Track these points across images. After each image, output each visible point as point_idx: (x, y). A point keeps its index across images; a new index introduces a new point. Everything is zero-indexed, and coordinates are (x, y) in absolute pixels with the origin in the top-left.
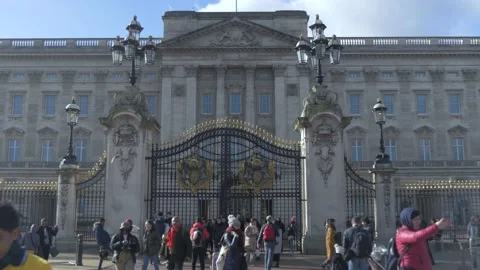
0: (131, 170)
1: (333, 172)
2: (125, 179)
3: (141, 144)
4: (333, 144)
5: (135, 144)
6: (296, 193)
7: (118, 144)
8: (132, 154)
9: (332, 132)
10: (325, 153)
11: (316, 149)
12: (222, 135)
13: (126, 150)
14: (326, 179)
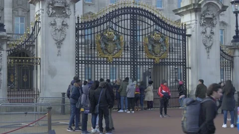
0: (64, 39)
1: (212, 47)
2: (59, 47)
3: (72, 16)
4: (213, 25)
5: (67, 16)
6: (183, 63)
7: (51, 16)
8: (64, 25)
9: (214, 17)
10: (208, 33)
11: (202, 29)
12: (130, 14)
13: (59, 21)
14: (208, 52)
